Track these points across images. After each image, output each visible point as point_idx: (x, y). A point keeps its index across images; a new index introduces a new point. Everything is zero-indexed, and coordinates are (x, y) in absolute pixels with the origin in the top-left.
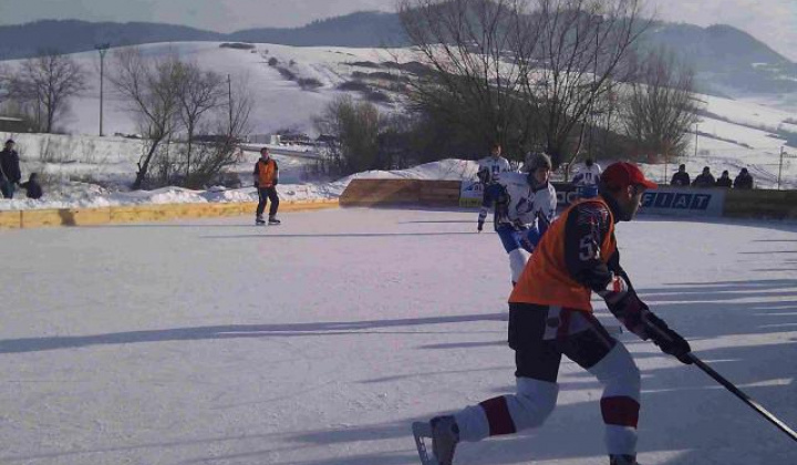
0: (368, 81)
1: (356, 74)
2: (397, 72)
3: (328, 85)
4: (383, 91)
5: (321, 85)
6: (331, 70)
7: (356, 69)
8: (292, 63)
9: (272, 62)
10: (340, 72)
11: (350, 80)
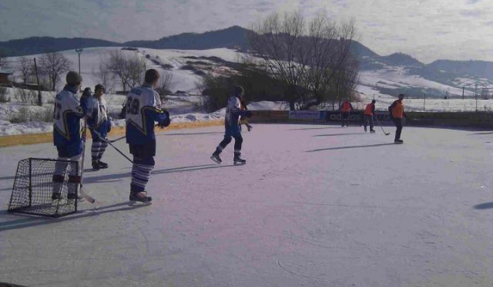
0: (194, 65)
1: (188, 62)
2: (207, 61)
3: (177, 68)
4: (202, 70)
5: (172, 67)
6: (176, 60)
7: (188, 60)
8: (157, 57)
9: (148, 56)
10: (181, 61)
11: (185, 64)
